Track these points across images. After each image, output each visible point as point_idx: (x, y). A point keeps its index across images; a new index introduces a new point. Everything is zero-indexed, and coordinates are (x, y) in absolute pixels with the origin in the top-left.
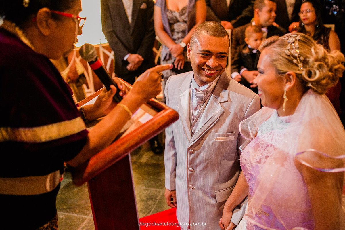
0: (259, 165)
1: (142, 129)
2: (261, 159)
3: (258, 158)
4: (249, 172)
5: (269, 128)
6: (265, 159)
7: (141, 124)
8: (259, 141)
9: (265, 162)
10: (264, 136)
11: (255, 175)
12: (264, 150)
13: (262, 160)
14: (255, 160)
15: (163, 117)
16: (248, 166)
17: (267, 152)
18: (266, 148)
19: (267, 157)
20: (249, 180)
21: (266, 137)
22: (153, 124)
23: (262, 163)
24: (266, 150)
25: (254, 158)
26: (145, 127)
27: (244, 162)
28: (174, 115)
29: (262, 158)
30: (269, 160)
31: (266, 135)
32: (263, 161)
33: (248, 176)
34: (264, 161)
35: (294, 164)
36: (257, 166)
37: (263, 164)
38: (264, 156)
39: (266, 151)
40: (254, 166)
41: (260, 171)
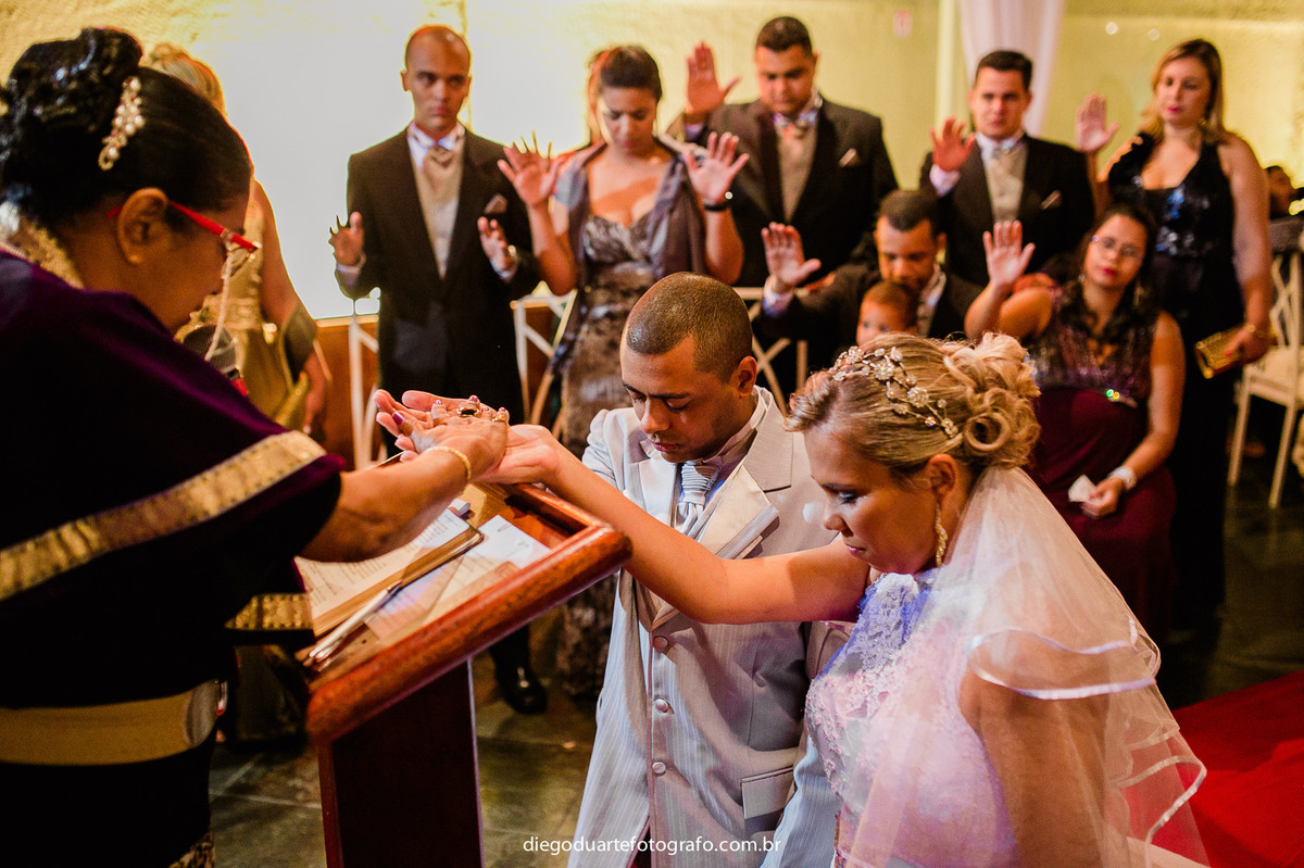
0: (860, 720)
1: (519, 582)
2: (866, 701)
3: (857, 700)
4: (831, 746)
5: (893, 607)
6: (877, 702)
7: (516, 570)
8: (859, 648)
9: (876, 711)
10: (877, 630)
11: (847, 754)
12: (878, 675)
13: (868, 705)
14: (848, 706)
15: (584, 548)
16: (828, 729)
17: (885, 681)
18: (882, 670)
19: (883, 695)
20: (834, 772)
21: (883, 636)
22: (555, 568)
23: (869, 714)
24: (882, 675)
25: (846, 701)
26: (528, 576)
27: (818, 716)
28: (616, 546)
29: (868, 699)
30: (890, 703)
31: (884, 629)
32: (871, 707)
33: (828, 761)
34: (874, 708)
35: (959, 710)
36: (855, 724)
37: (871, 717)
38: (876, 693)
39: (883, 679)
40: (844, 724)
41: (863, 739)
